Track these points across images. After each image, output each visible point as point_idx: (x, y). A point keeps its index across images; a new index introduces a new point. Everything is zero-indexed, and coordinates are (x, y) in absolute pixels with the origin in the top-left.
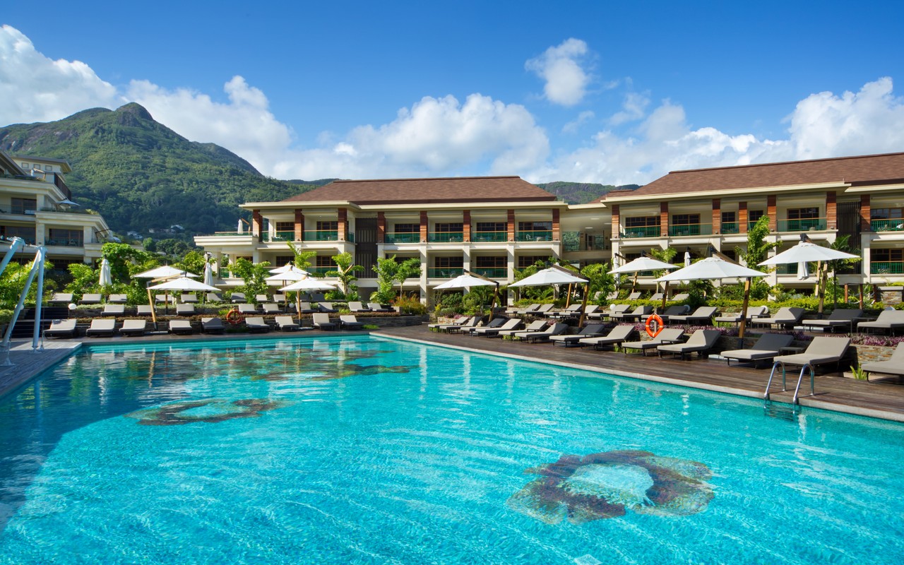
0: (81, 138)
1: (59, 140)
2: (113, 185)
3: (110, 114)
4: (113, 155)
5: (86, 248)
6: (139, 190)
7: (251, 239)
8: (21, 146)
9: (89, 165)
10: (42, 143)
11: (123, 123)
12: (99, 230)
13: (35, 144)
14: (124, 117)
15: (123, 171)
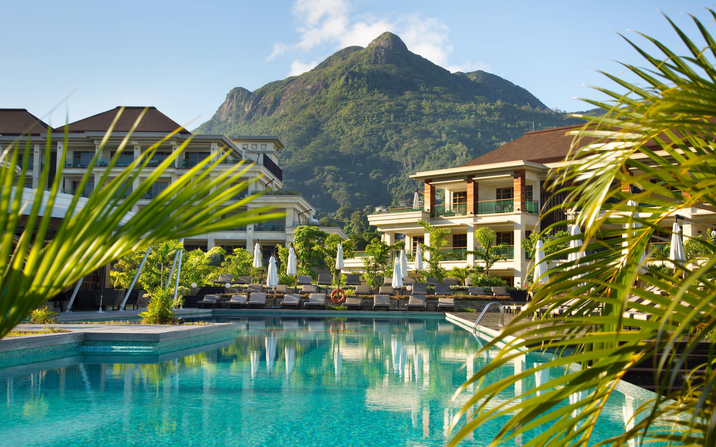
0: (331, 89)
1: (309, 95)
2: (362, 145)
3: (362, 52)
4: (363, 106)
5: (287, 232)
6: (389, 149)
7: (420, 215)
8: (275, 109)
9: (338, 123)
10: (293, 102)
11: (376, 62)
12: (302, 211)
13: (288, 104)
14: (375, 55)
15: (373, 126)
